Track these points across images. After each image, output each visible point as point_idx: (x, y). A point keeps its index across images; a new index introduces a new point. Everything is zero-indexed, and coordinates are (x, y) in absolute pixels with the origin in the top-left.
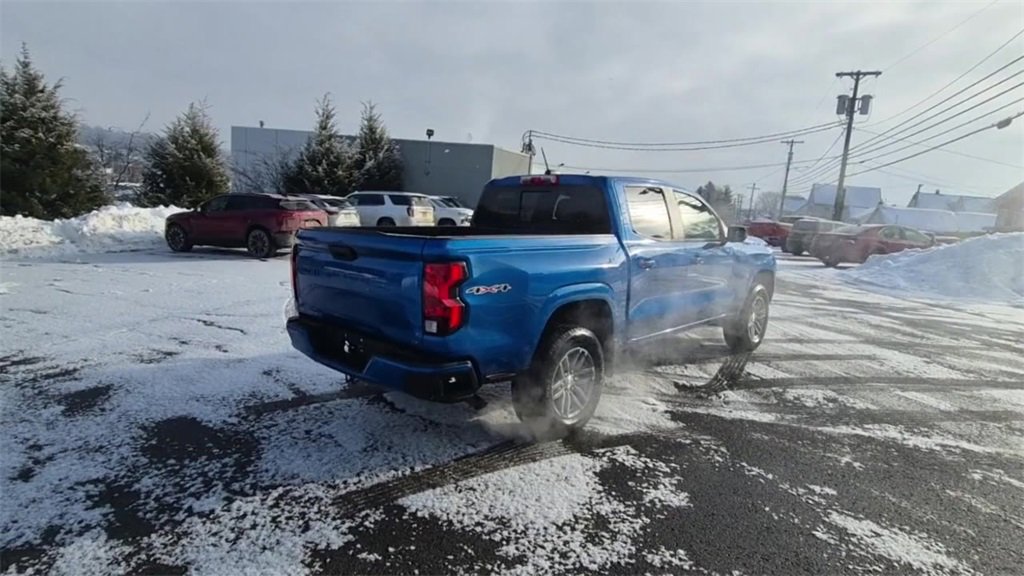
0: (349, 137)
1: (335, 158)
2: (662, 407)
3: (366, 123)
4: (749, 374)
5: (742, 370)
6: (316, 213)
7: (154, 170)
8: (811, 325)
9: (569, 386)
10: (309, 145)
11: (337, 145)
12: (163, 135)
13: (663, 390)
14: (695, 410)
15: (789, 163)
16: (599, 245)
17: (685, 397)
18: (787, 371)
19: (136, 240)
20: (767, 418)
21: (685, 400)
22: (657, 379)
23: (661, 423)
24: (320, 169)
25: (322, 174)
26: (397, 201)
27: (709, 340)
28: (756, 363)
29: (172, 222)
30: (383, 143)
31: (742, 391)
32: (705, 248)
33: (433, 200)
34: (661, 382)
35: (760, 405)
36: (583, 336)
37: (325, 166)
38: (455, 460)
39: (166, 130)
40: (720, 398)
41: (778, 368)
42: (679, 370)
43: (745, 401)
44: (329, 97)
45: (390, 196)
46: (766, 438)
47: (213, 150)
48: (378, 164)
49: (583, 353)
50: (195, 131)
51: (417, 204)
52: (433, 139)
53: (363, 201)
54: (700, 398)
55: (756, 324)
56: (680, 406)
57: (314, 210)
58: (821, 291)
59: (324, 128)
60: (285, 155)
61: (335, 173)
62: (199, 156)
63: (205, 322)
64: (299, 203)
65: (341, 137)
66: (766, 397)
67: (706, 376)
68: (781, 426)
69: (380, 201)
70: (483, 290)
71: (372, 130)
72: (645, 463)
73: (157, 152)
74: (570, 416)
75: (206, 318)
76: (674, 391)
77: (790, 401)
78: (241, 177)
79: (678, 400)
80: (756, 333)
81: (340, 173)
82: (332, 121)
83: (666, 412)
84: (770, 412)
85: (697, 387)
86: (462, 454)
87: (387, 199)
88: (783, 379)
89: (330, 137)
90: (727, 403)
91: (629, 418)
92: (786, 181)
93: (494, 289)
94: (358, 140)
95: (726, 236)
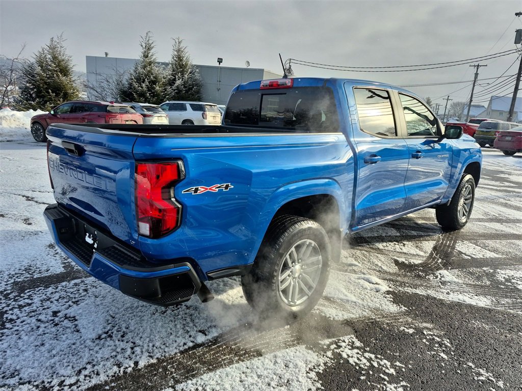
0: (163, 64)
1: (154, 77)
2: (384, 287)
3: (176, 53)
4: (461, 253)
5: (453, 248)
6: (133, 115)
7: (28, 85)
8: (506, 205)
9: (297, 275)
10: (136, 68)
11: (156, 70)
12: (33, 60)
13: (385, 268)
14: (414, 291)
15: (475, 81)
16: (328, 143)
17: (405, 276)
18: (495, 251)
19: (12, 134)
20: (483, 302)
21: (406, 280)
22: (379, 255)
23: (385, 307)
24: (144, 85)
25: (145, 89)
26: (195, 108)
27: (423, 219)
28: (465, 242)
29: (35, 121)
30: (188, 67)
31: (456, 271)
32: (424, 144)
33: (220, 108)
34: (383, 259)
35: (475, 286)
36: (310, 228)
37: (148, 84)
38: (182, 352)
39: (35, 56)
40: (437, 277)
41: (485, 247)
42: (398, 247)
43: (460, 281)
44: (150, 34)
45: (191, 105)
46: (487, 327)
47: (67, 71)
48: (184, 82)
49: (310, 244)
50: (55, 58)
51: (209, 111)
52: (222, 65)
53: (172, 108)
54: (419, 276)
55: (463, 207)
56: (401, 285)
57: (132, 113)
58: (506, 176)
59: (146, 56)
60: (121, 75)
61: (154, 88)
62: (57, 75)
63: (27, 197)
64: (122, 108)
65: (159, 63)
66: (479, 278)
67: (422, 253)
68: (498, 312)
69: (183, 108)
70: (201, 189)
71: (180, 58)
72: (370, 360)
73: (29, 73)
74: (298, 302)
75: (30, 194)
76: (394, 269)
77: (501, 283)
78: (92, 91)
79: (399, 279)
80: (464, 215)
81: (158, 88)
82: (152, 51)
83: (388, 292)
84: (485, 295)
85: (416, 265)
86: (191, 344)
87: (188, 107)
88: (492, 259)
89: (150, 63)
90: (444, 283)
91: (354, 299)
92: (472, 94)
93: (215, 189)
94: (170, 65)
95: (443, 133)
